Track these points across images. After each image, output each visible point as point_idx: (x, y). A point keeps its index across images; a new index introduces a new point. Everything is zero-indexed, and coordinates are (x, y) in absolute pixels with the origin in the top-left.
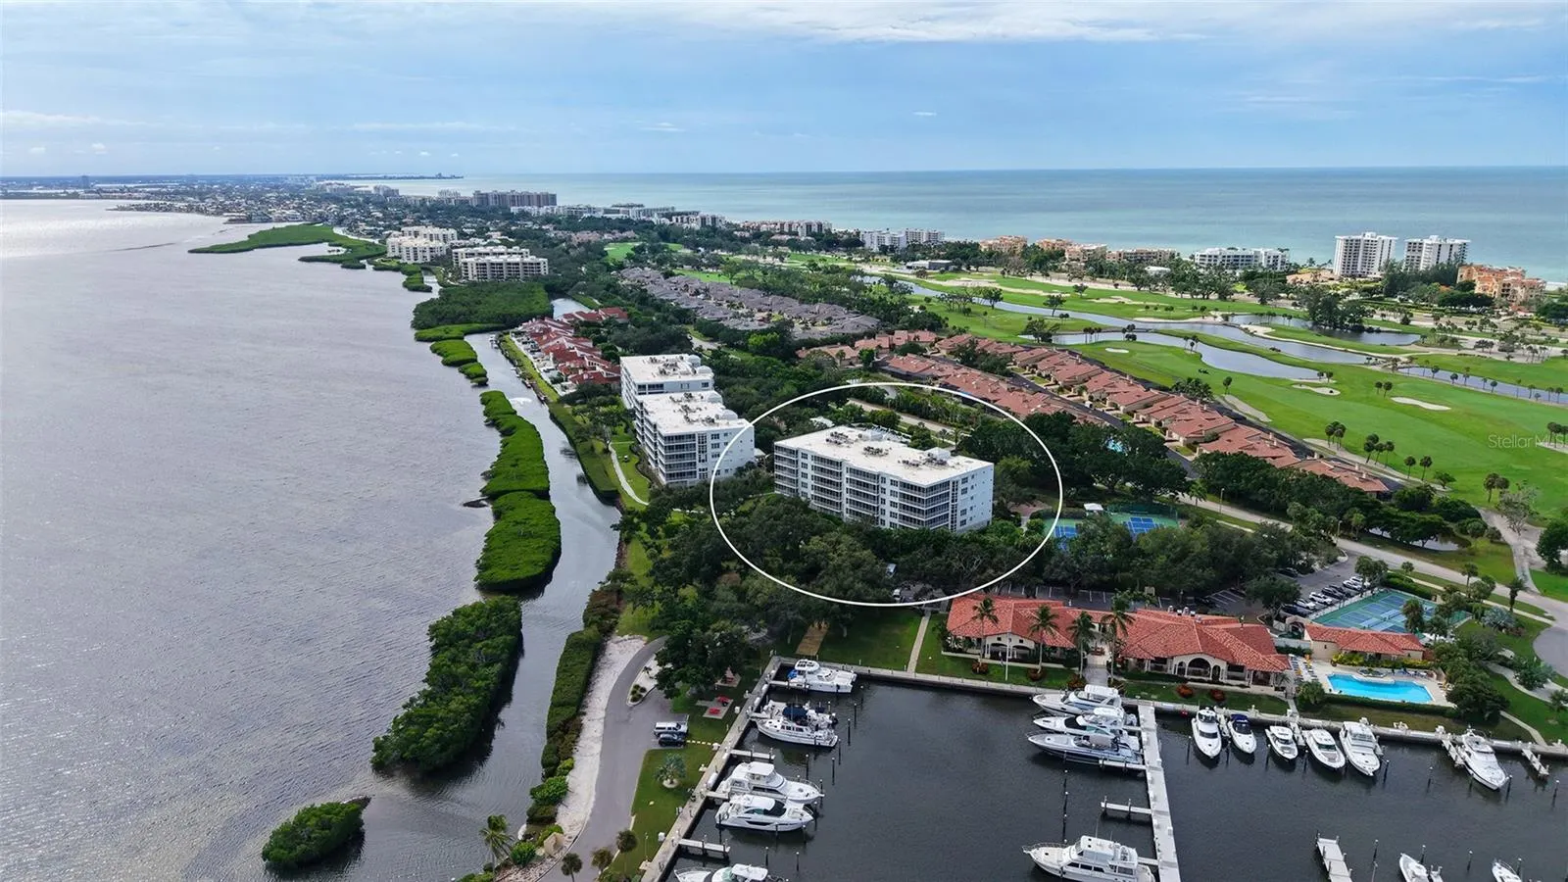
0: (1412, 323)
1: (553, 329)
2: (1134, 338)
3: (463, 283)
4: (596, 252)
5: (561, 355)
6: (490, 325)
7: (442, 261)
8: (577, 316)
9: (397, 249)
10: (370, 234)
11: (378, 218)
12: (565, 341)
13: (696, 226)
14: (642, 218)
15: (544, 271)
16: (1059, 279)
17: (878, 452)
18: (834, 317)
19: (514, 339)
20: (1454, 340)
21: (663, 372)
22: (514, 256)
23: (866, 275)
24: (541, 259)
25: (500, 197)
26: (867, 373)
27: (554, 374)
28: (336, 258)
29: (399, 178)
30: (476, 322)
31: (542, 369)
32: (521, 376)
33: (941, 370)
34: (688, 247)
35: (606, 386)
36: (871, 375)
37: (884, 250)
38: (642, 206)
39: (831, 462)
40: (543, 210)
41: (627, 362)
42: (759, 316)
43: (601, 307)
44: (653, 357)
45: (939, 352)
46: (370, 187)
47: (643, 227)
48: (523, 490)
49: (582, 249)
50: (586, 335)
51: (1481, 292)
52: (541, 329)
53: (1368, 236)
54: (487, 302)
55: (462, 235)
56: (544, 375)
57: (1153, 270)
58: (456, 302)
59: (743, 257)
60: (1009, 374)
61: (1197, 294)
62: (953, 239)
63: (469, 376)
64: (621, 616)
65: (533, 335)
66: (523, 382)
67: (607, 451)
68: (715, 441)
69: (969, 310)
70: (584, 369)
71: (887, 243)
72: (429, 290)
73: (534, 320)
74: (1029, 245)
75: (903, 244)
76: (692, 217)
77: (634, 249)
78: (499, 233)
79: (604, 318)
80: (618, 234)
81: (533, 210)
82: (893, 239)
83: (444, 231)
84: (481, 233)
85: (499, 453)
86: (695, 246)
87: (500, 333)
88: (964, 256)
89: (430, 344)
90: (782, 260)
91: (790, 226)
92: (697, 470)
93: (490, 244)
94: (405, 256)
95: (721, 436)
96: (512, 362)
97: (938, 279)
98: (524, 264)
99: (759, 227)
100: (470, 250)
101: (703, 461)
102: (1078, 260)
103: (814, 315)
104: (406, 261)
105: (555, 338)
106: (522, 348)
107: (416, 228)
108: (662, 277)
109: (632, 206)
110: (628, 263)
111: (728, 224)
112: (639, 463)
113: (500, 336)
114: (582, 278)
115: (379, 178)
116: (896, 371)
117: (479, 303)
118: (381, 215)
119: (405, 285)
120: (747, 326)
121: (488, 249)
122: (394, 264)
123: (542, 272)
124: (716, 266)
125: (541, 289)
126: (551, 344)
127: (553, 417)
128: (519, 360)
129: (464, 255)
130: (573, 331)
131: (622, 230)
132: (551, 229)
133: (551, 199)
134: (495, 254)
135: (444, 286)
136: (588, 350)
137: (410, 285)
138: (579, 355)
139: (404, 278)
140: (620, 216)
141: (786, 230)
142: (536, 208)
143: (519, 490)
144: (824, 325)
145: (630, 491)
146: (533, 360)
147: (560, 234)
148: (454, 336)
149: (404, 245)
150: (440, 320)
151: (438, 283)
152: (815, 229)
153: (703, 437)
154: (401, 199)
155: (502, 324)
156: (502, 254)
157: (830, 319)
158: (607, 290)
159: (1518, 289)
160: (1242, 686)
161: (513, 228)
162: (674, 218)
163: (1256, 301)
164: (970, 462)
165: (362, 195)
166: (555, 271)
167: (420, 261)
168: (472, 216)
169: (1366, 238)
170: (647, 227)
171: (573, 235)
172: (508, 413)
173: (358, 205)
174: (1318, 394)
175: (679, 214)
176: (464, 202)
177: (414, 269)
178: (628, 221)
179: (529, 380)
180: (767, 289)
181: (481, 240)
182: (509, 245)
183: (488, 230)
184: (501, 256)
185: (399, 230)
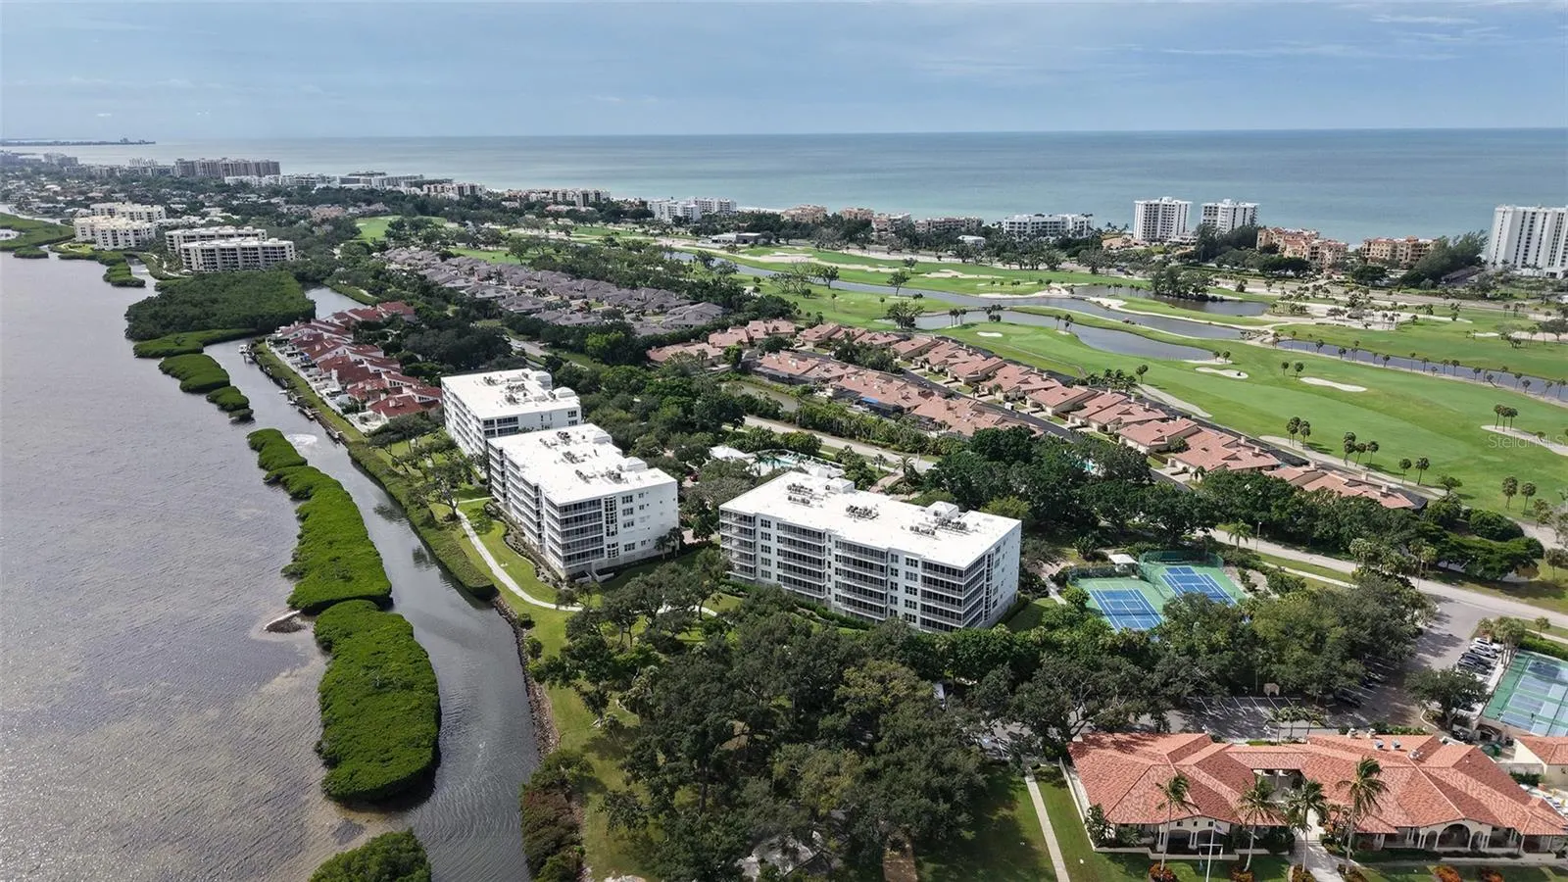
0: (1247, 290)
1: (326, 335)
2: (999, 319)
3: (186, 274)
4: (344, 230)
5: (349, 373)
6: (234, 331)
7: (155, 246)
8: (352, 315)
9: (89, 233)
10: (47, 212)
11: (55, 192)
12: (346, 351)
13: (454, 195)
14: (388, 188)
15: (291, 256)
16: (876, 251)
17: (866, 514)
18: (666, 305)
19: (273, 350)
20: (1302, 308)
21: (512, 400)
22: (248, 238)
23: (676, 250)
24: (284, 243)
25: (210, 167)
26: (738, 376)
27: (343, 398)
28: (6, 245)
29: (73, 144)
30: (216, 328)
31: (324, 392)
32: (296, 404)
33: (828, 371)
34: (453, 221)
35: (422, 415)
36: (744, 378)
37: (679, 222)
38: (384, 174)
39: (804, 532)
40: (266, 180)
41: (452, 383)
42: (576, 304)
43: (379, 302)
44: (488, 375)
45: (804, 345)
46: (39, 154)
47: (393, 200)
48: (354, 598)
49: (328, 228)
50: (370, 341)
51: (1291, 255)
52: (309, 336)
53: (1165, 200)
54: (225, 300)
55: (171, 213)
56: (328, 400)
57: (969, 239)
58: (184, 302)
59: (521, 231)
60: (898, 371)
61: (1026, 265)
62: (747, 209)
63: (223, 407)
64: (583, 834)
65: (301, 343)
66: (301, 412)
67: (454, 518)
68: (628, 506)
69: (809, 292)
70: (386, 391)
71: (680, 214)
72: (141, 284)
73: (296, 323)
74: (830, 215)
75: (697, 216)
76: (447, 186)
77: (391, 225)
78: (219, 209)
79: (385, 316)
80: (364, 207)
81: (252, 179)
82: (685, 209)
83: (148, 208)
84: (195, 208)
85: (299, 531)
86: (462, 220)
87: (253, 341)
88: (769, 229)
89: (158, 362)
90: (568, 234)
91: (564, 195)
92: (605, 546)
93: (212, 223)
94: (100, 240)
95: (636, 497)
96: (277, 382)
97: (751, 254)
98: (264, 248)
99: (527, 197)
100: (188, 233)
101: (613, 534)
102: (886, 230)
103: (640, 303)
104: (103, 246)
105: (333, 348)
106: (288, 362)
107: (109, 205)
108: (438, 258)
109: (372, 175)
110: (392, 243)
111: (490, 194)
112: (507, 534)
113: (253, 346)
114: (339, 264)
115: (48, 144)
116: (773, 373)
117: (214, 301)
118: (58, 189)
119: (107, 279)
120: (569, 319)
121: (212, 231)
122: (87, 250)
123: (288, 258)
124: (496, 243)
125: (291, 279)
126: (328, 356)
127: (356, 462)
128: (288, 380)
129: (182, 240)
130: (352, 336)
131: (369, 203)
132: (282, 203)
133: (274, 168)
134: (222, 236)
135: (160, 279)
136: (382, 364)
137: (113, 279)
138: (371, 371)
139: (104, 269)
140: (361, 185)
141: (560, 199)
142: (256, 178)
143: (350, 599)
144: (655, 314)
145: (511, 585)
146: (308, 379)
147: (294, 208)
148: (191, 348)
149: (98, 227)
150: (164, 327)
151: (151, 274)
152: (592, 198)
153: (610, 503)
154: (82, 169)
155: (255, 328)
156: (232, 236)
157: (661, 307)
158: (375, 277)
159: (1326, 251)
160: (1510, 855)
161: (235, 203)
162: (425, 187)
163: (1087, 270)
164: (992, 520)
165: (29, 165)
166: (303, 256)
167: (121, 246)
168: (178, 188)
169: (1163, 202)
170: (396, 198)
171: (310, 209)
172: (295, 465)
173: (26, 177)
174: (1225, 377)
175: (431, 183)
176: (164, 171)
177: (116, 256)
178: (372, 191)
179: (308, 406)
180: (575, 273)
181: (197, 218)
182: (238, 225)
183: (203, 206)
184: (232, 240)
185: (87, 207)
